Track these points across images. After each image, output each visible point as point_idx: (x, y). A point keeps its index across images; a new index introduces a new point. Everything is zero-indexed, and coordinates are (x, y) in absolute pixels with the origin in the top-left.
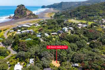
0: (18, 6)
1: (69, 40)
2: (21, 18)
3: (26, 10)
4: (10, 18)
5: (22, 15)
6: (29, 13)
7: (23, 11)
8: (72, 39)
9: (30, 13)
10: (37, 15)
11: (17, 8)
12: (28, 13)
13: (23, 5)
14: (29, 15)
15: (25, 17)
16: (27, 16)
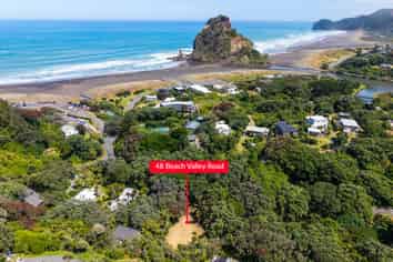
0: (209, 22)
1: (293, 168)
2: (209, 62)
3: (233, 34)
4: (179, 58)
5: (215, 50)
6: (240, 46)
7: (221, 37)
8: (308, 169)
9: (243, 48)
10: (266, 56)
11: (206, 27)
12: (235, 46)
13: (224, 19)
14: (235, 54)
15: (224, 58)
16: (229, 55)
